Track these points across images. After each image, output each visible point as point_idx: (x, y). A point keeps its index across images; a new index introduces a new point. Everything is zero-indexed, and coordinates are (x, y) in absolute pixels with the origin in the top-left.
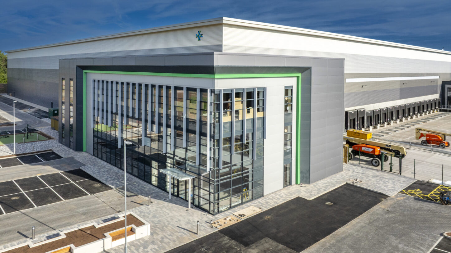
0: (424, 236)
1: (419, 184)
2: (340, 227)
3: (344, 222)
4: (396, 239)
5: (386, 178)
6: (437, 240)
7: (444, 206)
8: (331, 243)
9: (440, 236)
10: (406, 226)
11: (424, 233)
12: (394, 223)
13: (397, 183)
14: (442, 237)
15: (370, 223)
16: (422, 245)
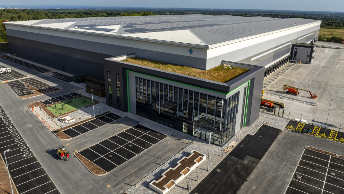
0: (299, 149)
1: (292, 122)
2: (269, 148)
3: (270, 145)
4: (290, 151)
5: (278, 120)
6: (303, 150)
7: (303, 134)
8: (269, 155)
9: (304, 148)
10: (292, 145)
11: (298, 148)
12: (287, 144)
13: (283, 122)
14: (305, 149)
15: (279, 145)
16: (299, 153)
